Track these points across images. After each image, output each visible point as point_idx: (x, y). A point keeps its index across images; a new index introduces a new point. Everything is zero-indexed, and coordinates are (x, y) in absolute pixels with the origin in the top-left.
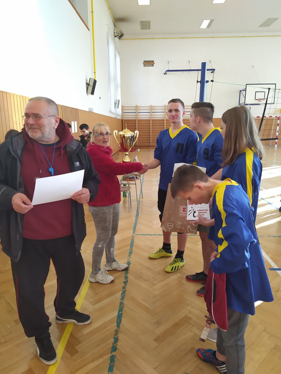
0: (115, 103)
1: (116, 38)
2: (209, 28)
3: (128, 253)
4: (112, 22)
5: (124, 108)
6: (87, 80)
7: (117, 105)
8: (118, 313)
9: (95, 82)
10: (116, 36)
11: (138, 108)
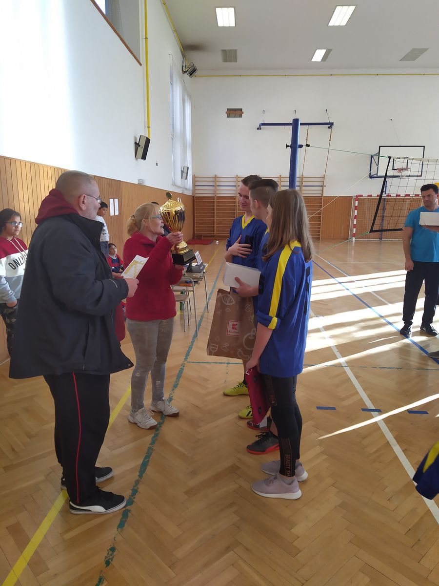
0: (182, 172)
1: (186, 74)
2: (325, 61)
3: (173, 385)
4: (179, 50)
5: (197, 179)
6: (136, 138)
7: (184, 175)
8: (144, 461)
9: (148, 141)
10: (185, 72)
11: (218, 180)
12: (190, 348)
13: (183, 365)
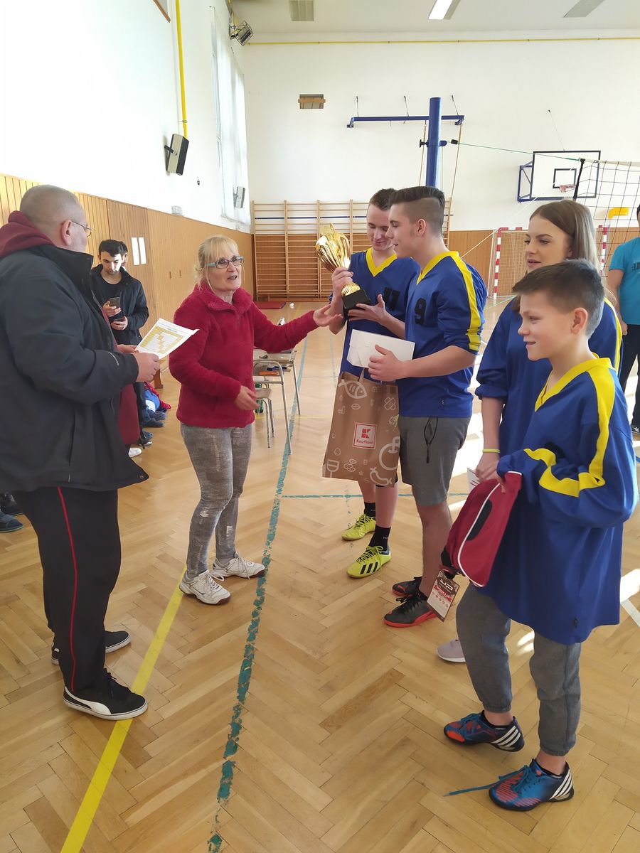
0: (235, 196)
1: (235, 40)
2: (449, 19)
3: (266, 537)
4: (225, 2)
5: (257, 208)
6: (165, 140)
7: (239, 200)
8: (242, 670)
9: (185, 143)
10: (233, 36)
11: (288, 209)
12: (283, 474)
13: (277, 502)
